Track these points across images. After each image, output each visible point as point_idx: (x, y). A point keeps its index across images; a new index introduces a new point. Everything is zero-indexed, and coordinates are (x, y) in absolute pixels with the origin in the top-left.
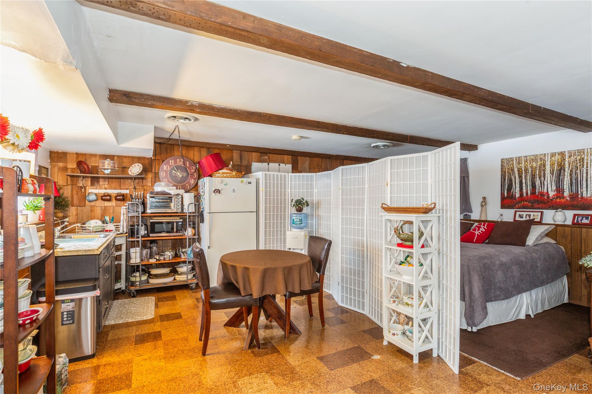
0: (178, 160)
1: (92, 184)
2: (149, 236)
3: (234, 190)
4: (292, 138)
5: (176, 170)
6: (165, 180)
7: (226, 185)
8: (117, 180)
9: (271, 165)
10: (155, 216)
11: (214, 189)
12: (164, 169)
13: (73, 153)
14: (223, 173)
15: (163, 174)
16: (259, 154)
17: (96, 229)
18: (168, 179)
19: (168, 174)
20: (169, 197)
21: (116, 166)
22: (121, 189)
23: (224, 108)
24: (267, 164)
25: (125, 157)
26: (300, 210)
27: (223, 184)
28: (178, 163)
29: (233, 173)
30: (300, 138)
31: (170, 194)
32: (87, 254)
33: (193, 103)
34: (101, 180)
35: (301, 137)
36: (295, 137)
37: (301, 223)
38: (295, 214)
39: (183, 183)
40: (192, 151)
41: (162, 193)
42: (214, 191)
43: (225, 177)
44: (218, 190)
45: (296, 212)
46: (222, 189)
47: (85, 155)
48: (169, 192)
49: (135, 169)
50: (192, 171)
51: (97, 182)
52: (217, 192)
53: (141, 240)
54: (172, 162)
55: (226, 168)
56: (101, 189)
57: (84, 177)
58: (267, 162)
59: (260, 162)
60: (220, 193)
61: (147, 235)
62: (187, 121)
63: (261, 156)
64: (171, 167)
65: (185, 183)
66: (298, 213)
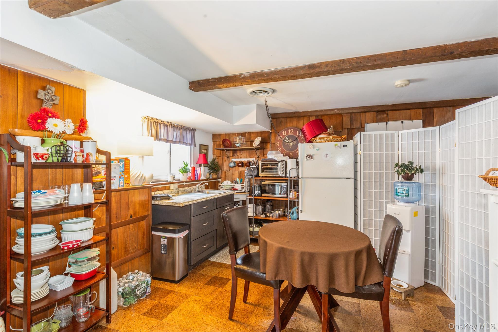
0: (289, 130)
1: (233, 155)
2: (261, 196)
3: (327, 154)
4: (396, 84)
5: (288, 139)
6: (280, 149)
7: (318, 150)
8: (248, 151)
9: (390, 123)
10: (267, 180)
11: (306, 155)
12: (279, 140)
13: (223, 134)
14: (321, 138)
15: (278, 144)
16: (375, 113)
17: (227, 188)
18: (282, 148)
19: (282, 143)
20: (275, 163)
21: (244, 141)
22: (250, 158)
23: (273, 71)
24: (385, 123)
25: (253, 133)
26: (409, 178)
27: (315, 149)
28: (289, 133)
29: (330, 137)
30: (407, 82)
31: (276, 161)
32: (176, 205)
33: (246, 75)
34: (238, 151)
35: (409, 81)
36: (398, 83)
37: (407, 194)
38: (402, 182)
39: (293, 151)
40: (302, 121)
41: (271, 160)
42: (306, 157)
43: (323, 142)
44: (310, 155)
45: (403, 180)
46: (313, 155)
47: (229, 134)
48: (275, 159)
49: (257, 142)
50: (301, 139)
51: (236, 153)
52: (309, 157)
53: (254, 199)
54: (284, 133)
55: (324, 133)
56: (238, 158)
57: (227, 150)
58: (384, 121)
59: (376, 122)
60: (312, 158)
61: (260, 195)
62: (266, 93)
63: (377, 116)
64: (284, 138)
65: (295, 150)
66: (406, 181)
